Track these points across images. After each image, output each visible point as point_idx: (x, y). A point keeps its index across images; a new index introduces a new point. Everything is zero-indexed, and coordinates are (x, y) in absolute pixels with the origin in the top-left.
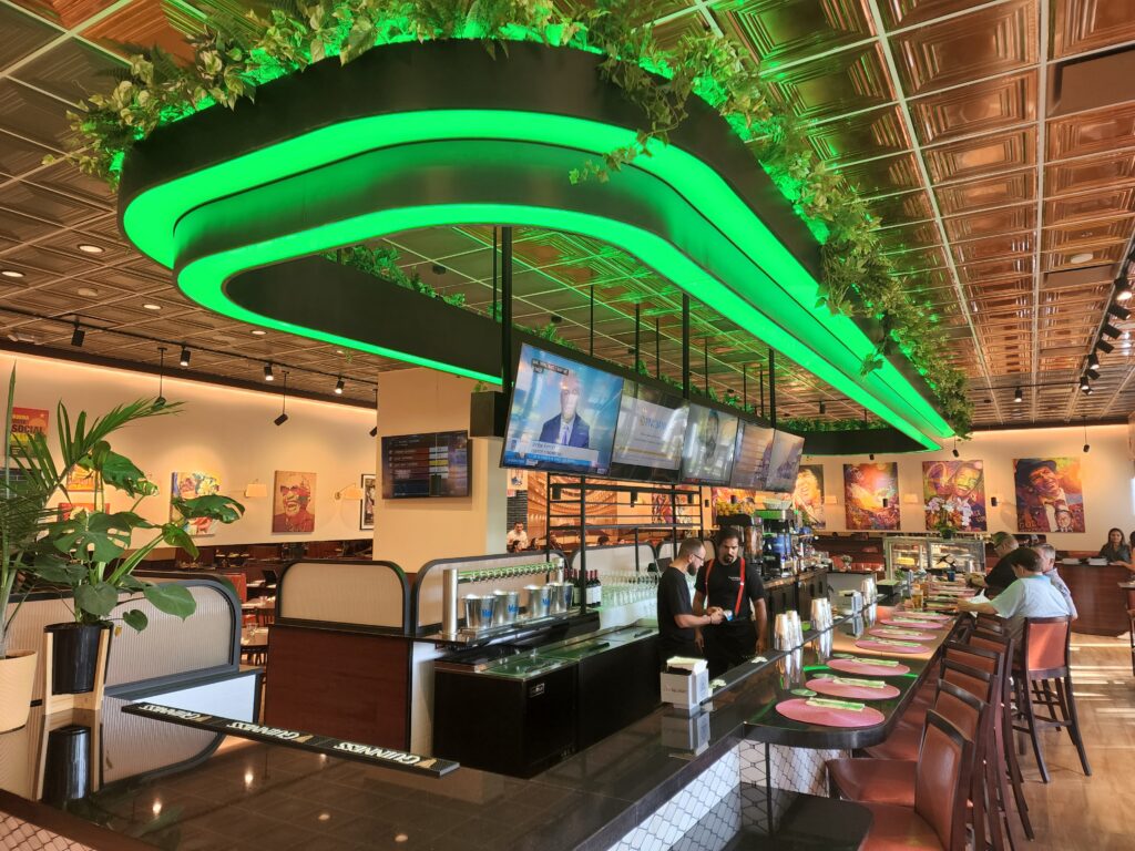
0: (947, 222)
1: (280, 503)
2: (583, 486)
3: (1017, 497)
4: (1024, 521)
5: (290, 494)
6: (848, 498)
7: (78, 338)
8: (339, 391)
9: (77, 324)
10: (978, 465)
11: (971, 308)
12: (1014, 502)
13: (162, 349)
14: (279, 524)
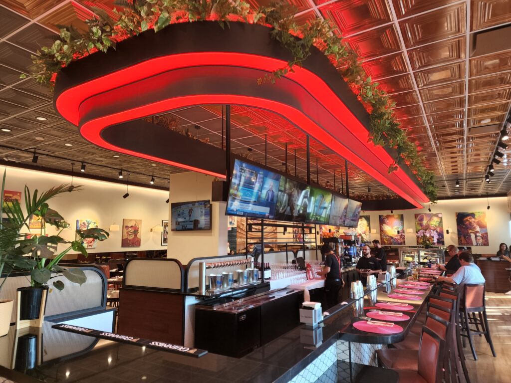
0: (425, 105)
1: (125, 234)
2: (262, 224)
3: (458, 230)
4: (461, 241)
5: (130, 229)
6: (382, 231)
7: (35, 159)
8: (152, 183)
9: (35, 153)
10: (440, 216)
11: (436, 144)
12: (457, 233)
13: (73, 164)
14: (125, 243)
